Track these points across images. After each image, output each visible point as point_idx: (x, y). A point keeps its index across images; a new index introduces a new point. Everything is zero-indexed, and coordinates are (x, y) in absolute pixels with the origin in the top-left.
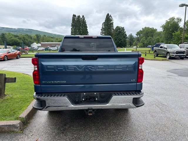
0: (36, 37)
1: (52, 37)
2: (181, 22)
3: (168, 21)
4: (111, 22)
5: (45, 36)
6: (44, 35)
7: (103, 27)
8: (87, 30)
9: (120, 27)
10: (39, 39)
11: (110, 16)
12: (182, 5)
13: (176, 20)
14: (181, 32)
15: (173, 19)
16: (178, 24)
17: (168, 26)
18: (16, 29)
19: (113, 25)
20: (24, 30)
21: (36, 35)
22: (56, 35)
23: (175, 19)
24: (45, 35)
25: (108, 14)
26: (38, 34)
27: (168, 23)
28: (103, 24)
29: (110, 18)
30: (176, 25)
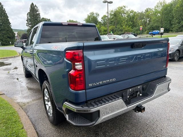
2: (99, 17)
3: (89, 15)
4: (37, 13)
7: (28, 18)
8: (9, 20)
9: (46, 19)
11: (34, 5)
12: (105, 2)
13: (95, 15)
14: (100, 25)
15: (93, 14)
16: (97, 19)
17: (90, 19)
19: (40, 15)
23: (94, 13)
25: (32, 4)
27: (89, 17)
28: (28, 14)
29: (36, 8)
30: (96, 19)
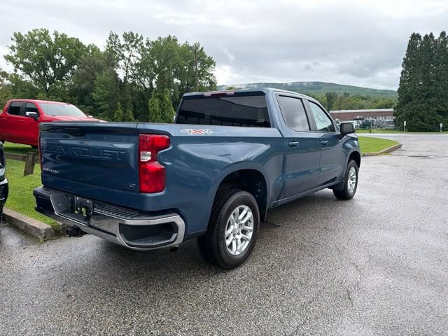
0: (326, 98)
1: (365, 96)
5: (348, 94)
6: (345, 94)
10: (333, 102)
18: (289, 84)
20: (305, 84)
21: (327, 95)
22: (376, 90)
24: (347, 92)
26: (332, 92)
